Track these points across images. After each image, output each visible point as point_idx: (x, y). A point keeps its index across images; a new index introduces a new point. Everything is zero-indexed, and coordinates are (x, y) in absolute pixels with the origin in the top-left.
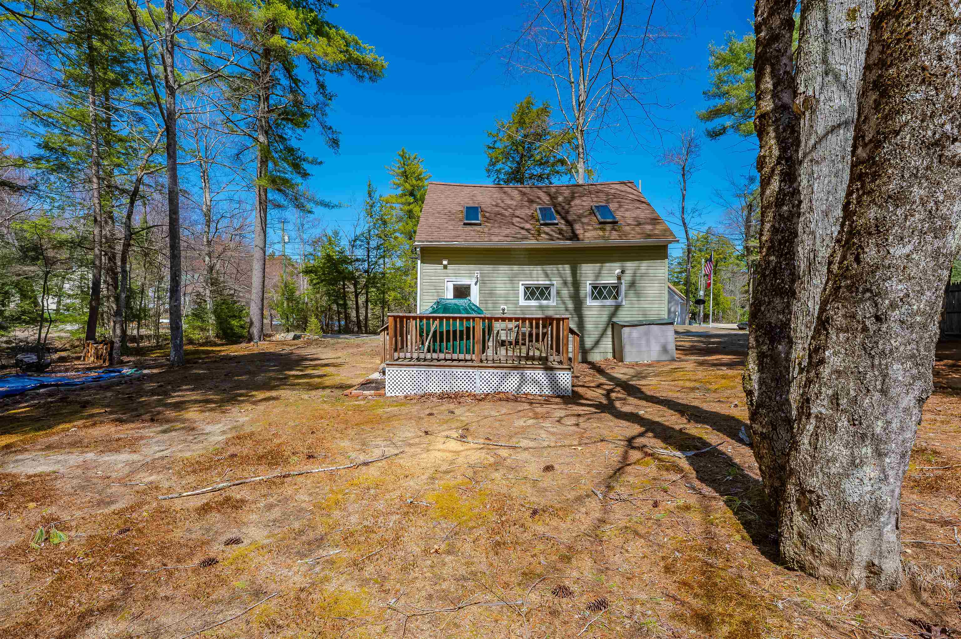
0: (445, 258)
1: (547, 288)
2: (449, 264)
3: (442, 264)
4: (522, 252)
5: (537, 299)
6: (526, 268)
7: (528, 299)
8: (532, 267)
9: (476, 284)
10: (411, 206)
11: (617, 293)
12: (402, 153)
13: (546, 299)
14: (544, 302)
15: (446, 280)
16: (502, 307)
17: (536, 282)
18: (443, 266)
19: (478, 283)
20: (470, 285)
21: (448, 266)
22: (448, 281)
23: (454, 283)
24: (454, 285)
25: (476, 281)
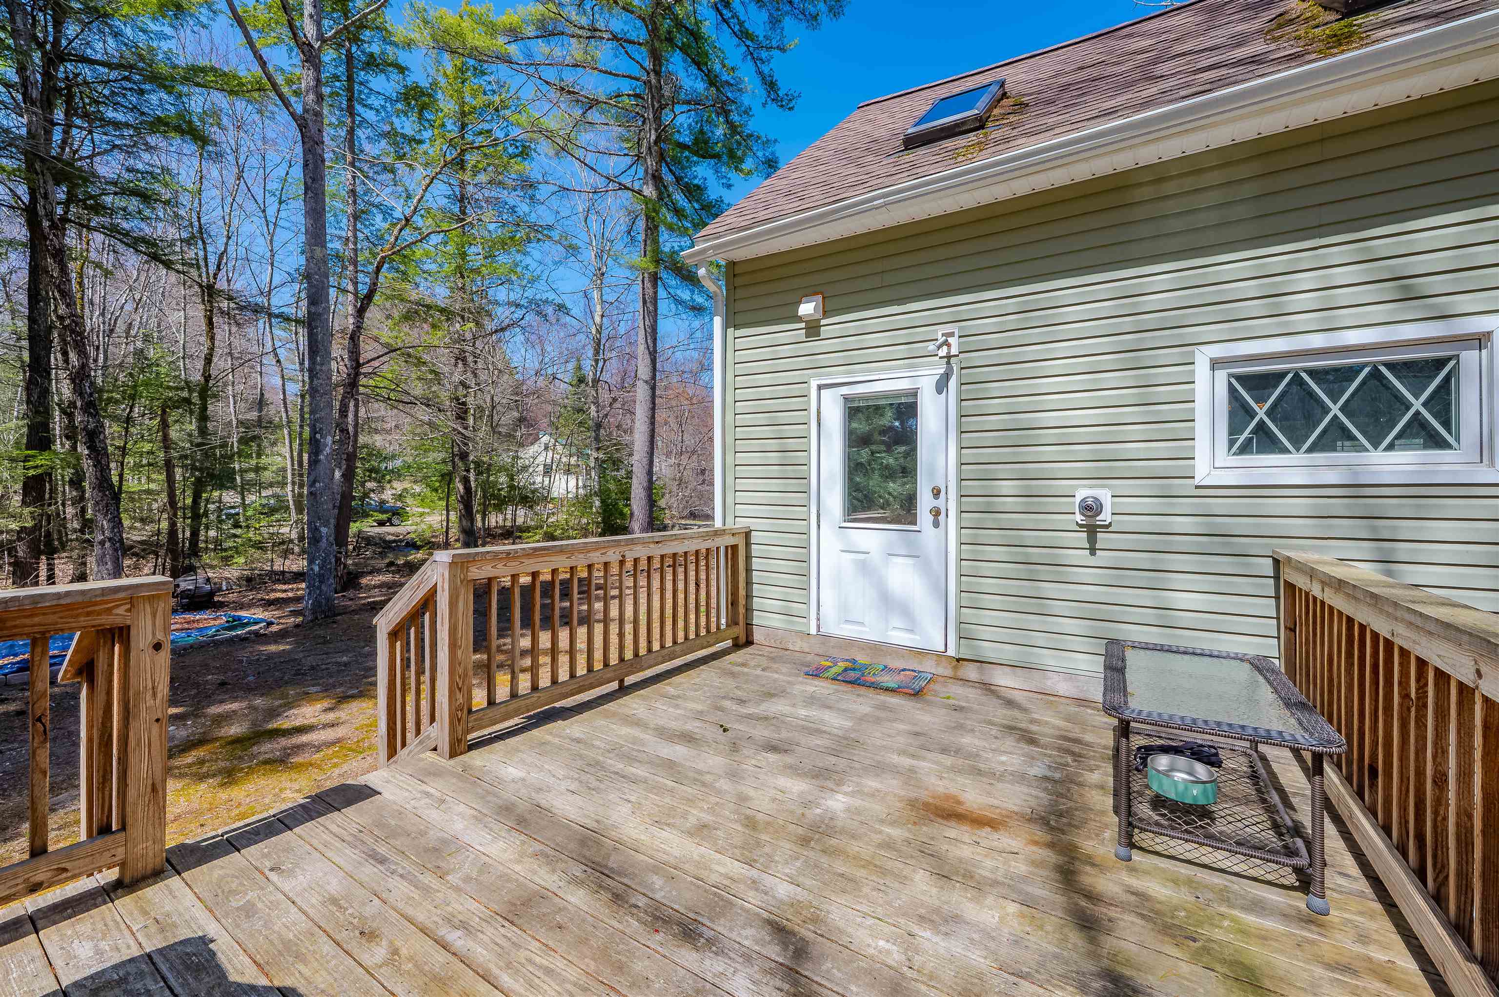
0: (808, 293)
2: (826, 314)
3: (797, 317)
7: (1261, 444)
14: (1393, 463)
15: (814, 384)
16: (1082, 493)
17: (1317, 341)
18: (803, 325)
19: (953, 383)
20: (914, 393)
21: (823, 322)
22: (820, 387)
23: (845, 390)
24: (846, 399)
25: (942, 371)
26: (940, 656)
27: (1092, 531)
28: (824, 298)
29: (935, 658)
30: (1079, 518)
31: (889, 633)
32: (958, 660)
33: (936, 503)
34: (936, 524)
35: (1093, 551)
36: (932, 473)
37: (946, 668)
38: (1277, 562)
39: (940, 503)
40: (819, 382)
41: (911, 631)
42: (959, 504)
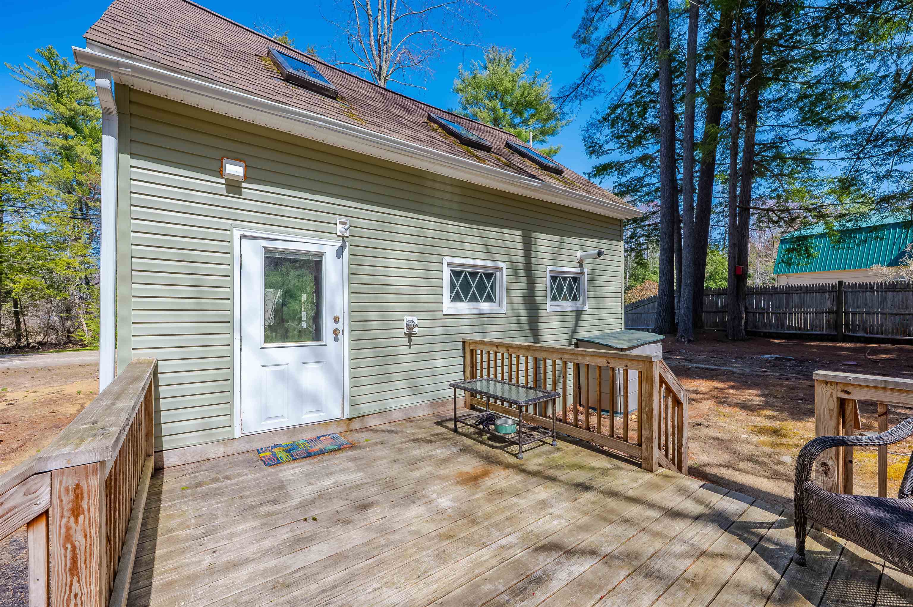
0: (236, 159)
1: (489, 276)
2: (247, 178)
3: (220, 172)
4: (449, 188)
5: (474, 299)
6: (451, 226)
7: (457, 298)
8: (464, 228)
9: (339, 253)
10: (70, 142)
11: (578, 289)
12: (46, 53)
13: (489, 299)
14: (485, 306)
15: (237, 233)
16: (407, 318)
17: (471, 262)
18: (223, 181)
19: (346, 253)
20: (322, 255)
21: (244, 185)
22: (242, 237)
23: (265, 243)
24: (267, 251)
25: (340, 244)
26: (338, 421)
27: (410, 336)
28: (246, 166)
29: (336, 423)
30: (406, 331)
31: (303, 417)
32: (350, 420)
33: (336, 326)
34: (336, 340)
35: (410, 346)
36: (332, 307)
37: (342, 427)
38: (464, 343)
39: (339, 326)
40: (242, 233)
41: (319, 411)
42: (350, 326)
